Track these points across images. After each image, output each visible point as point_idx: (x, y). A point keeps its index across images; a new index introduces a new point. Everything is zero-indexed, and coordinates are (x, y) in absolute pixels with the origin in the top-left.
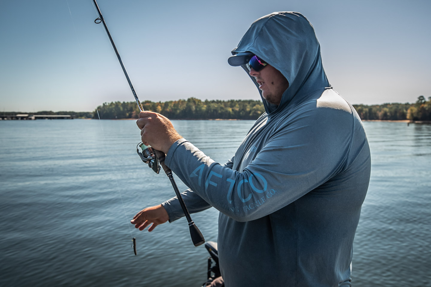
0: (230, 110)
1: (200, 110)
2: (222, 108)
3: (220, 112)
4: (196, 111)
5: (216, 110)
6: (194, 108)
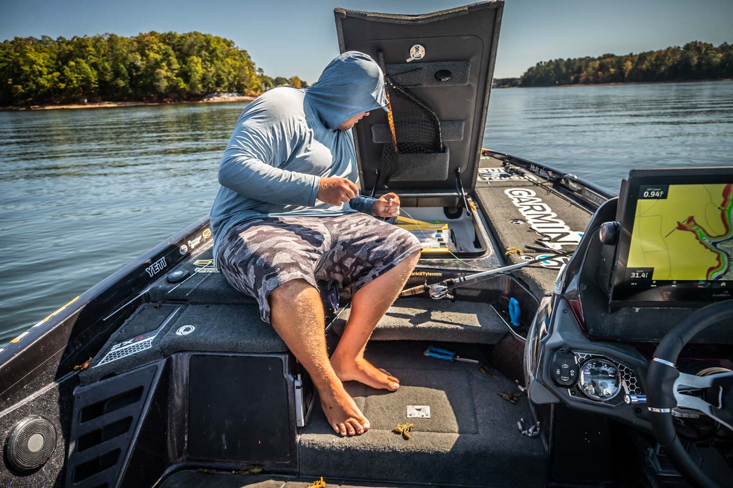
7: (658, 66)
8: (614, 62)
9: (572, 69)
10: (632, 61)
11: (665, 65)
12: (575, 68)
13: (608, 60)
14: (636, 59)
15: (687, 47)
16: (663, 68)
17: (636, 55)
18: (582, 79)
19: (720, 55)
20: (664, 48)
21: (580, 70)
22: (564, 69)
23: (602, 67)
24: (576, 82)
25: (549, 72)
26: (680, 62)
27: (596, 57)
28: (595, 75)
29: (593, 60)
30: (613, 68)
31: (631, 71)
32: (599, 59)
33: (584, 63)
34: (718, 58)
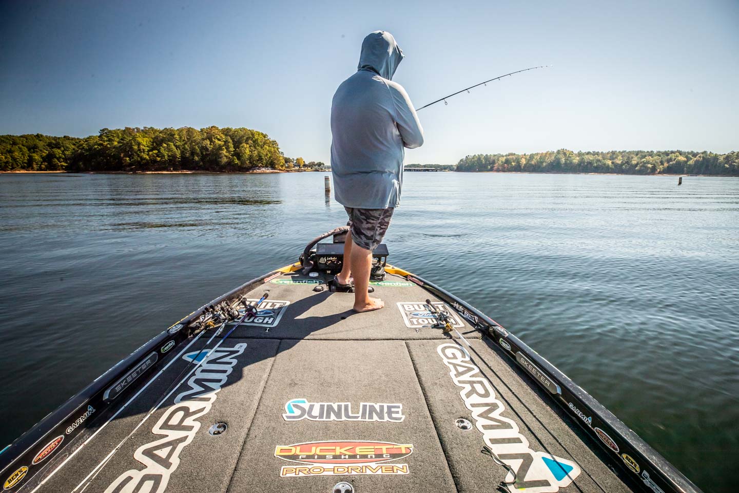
0: (609, 162)
1: (571, 163)
2: (599, 161)
3: (595, 165)
4: (566, 164)
5: (590, 163)
6: (563, 160)
7: (542, 163)
8: (514, 158)
9: (489, 161)
10: (526, 159)
11: (545, 162)
12: (491, 160)
13: (511, 157)
14: (528, 157)
15: (558, 152)
16: (544, 164)
17: (528, 155)
18: (495, 168)
19: (578, 158)
20: (544, 152)
21: (494, 162)
22: (484, 161)
23: (507, 161)
24: (491, 170)
25: (474, 162)
26: (554, 161)
27: (504, 154)
28: (503, 166)
29: (503, 156)
30: (514, 162)
31: (525, 165)
32: (506, 156)
33: (496, 157)
34: (576, 160)
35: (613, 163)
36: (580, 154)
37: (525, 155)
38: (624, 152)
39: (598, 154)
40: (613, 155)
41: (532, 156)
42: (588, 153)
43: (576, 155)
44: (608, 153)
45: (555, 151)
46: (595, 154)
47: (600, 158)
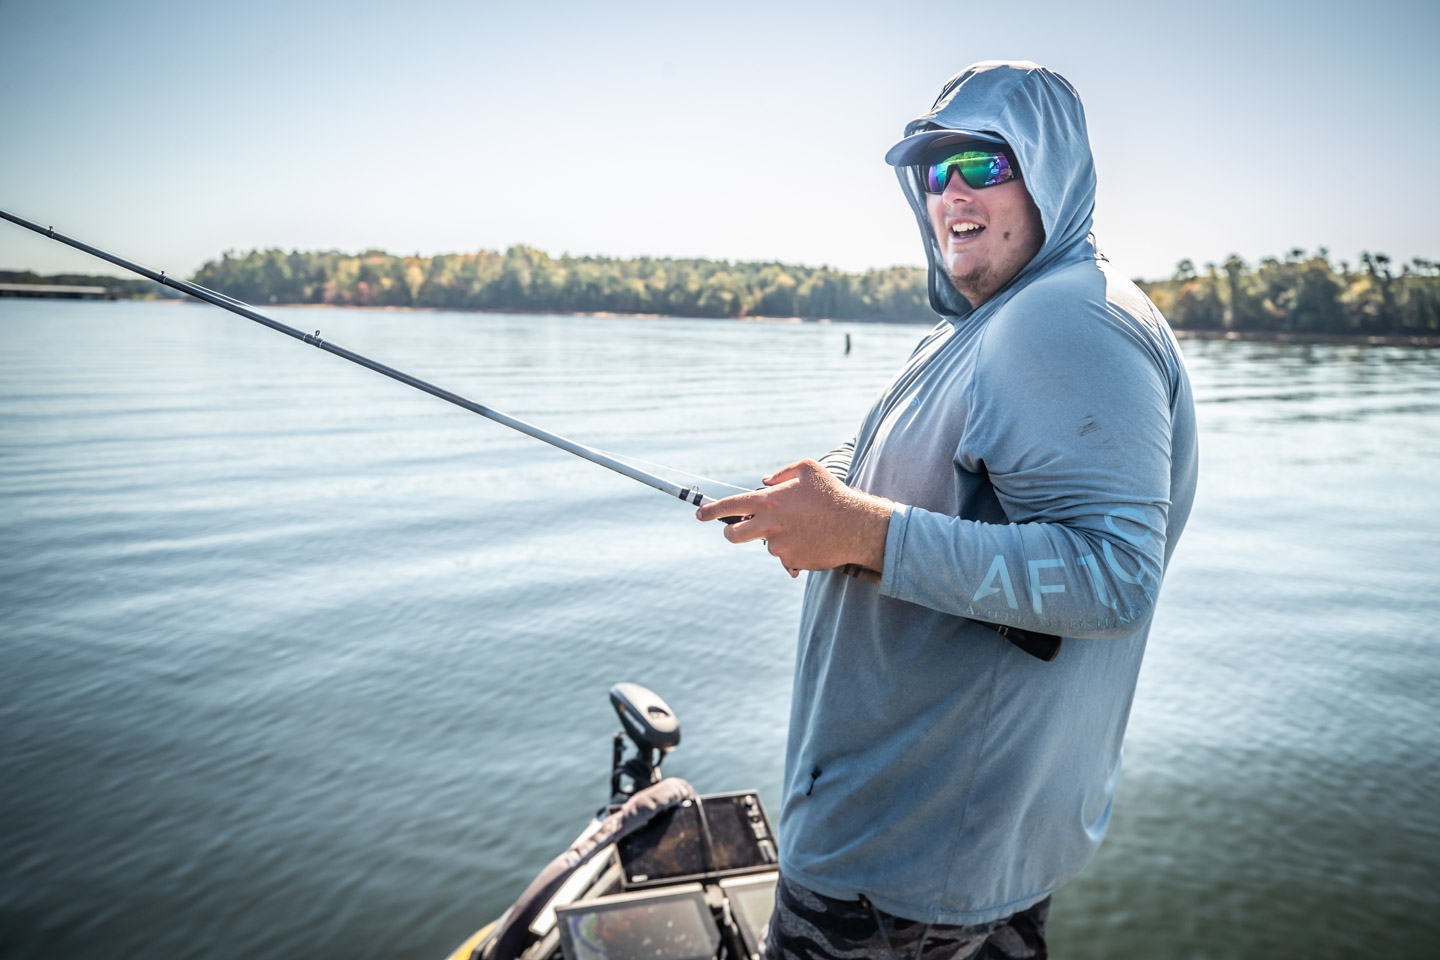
0: (638, 286)
1: (547, 284)
2: (613, 280)
3: (607, 291)
4: (534, 286)
5: (594, 287)
6: (526, 277)
35: (647, 287)
36: (566, 261)
37: (417, 257)
38: (667, 259)
39: (608, 261)
40: (645, 267)
41: (438, 263)
42: (587, 259)
43: (556, 262)
44: (633, 261)
45: (503, 252)
46: (602, 261)
47: (616, 272)
